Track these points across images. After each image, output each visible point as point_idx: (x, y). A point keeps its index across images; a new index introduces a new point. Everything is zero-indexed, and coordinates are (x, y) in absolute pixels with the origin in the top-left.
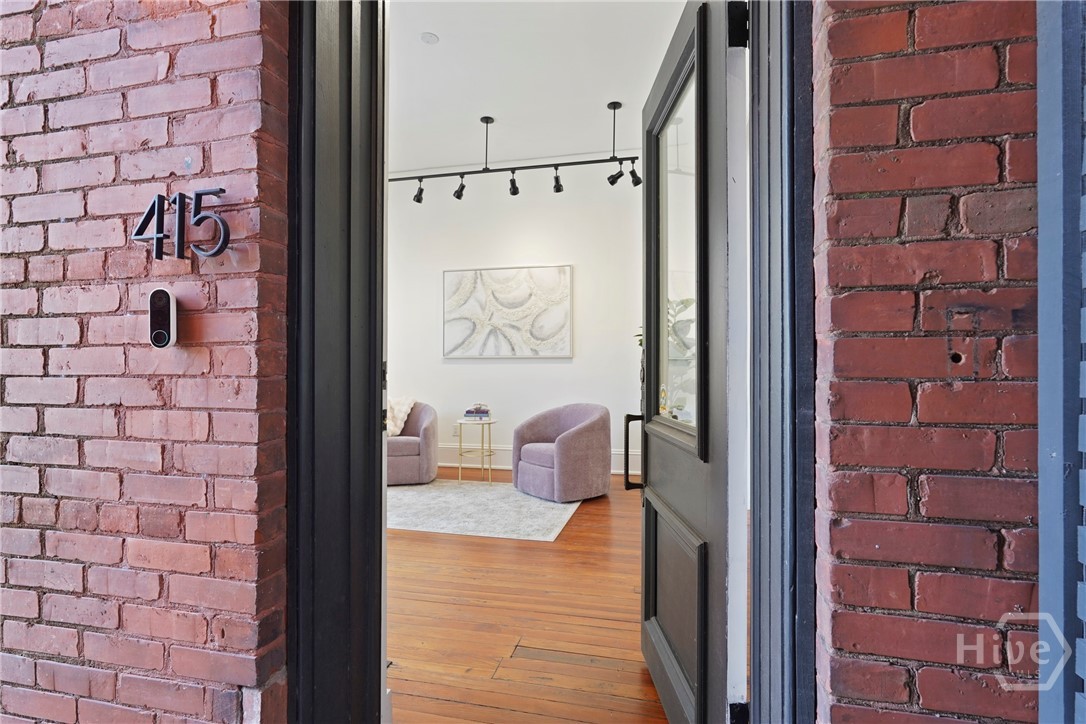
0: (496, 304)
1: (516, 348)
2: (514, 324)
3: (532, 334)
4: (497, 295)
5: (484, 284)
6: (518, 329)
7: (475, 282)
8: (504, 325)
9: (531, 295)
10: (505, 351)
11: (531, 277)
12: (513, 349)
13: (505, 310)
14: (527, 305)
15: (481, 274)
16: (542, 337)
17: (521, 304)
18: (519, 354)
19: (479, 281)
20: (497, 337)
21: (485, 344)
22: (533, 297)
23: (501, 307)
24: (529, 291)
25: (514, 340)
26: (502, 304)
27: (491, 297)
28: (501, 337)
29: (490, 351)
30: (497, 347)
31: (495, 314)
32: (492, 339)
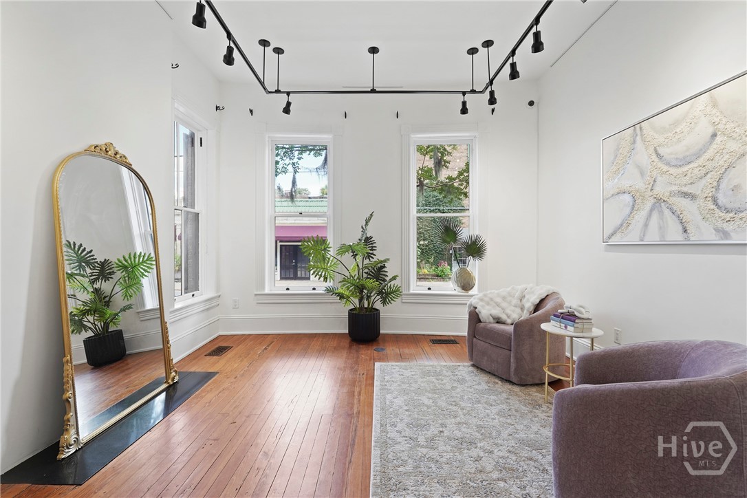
0: (660, 165)
1: (690, 228)
2: (685, 189)
3: (715, 201)
4: (660, 151)
5: (643, 141)
6: (693, 197)
7: (634, 142)
8: (672, 194)
9: (714, 135)
10: (675, 235)
11: (715, 105)
12: (685, 231)
13: (673, 171)
14: (709, 154)
15: (641, 128)
16: (737, 205)
17: (698, 155)
18: (694, 237)
19: (638, 138)
20: (661, 212)
21: (646, 225)
22: (718, 139)
23: (665, 168)
24: (711, 130)
25: (686, 216)
26: (668, 164)
27: (654, 157)
28: (667, 212)
29: (653, 237)
30: (662, 229)
31: (659, 179)
32: (655, 216)
